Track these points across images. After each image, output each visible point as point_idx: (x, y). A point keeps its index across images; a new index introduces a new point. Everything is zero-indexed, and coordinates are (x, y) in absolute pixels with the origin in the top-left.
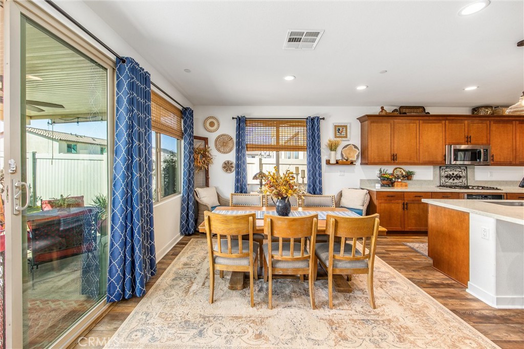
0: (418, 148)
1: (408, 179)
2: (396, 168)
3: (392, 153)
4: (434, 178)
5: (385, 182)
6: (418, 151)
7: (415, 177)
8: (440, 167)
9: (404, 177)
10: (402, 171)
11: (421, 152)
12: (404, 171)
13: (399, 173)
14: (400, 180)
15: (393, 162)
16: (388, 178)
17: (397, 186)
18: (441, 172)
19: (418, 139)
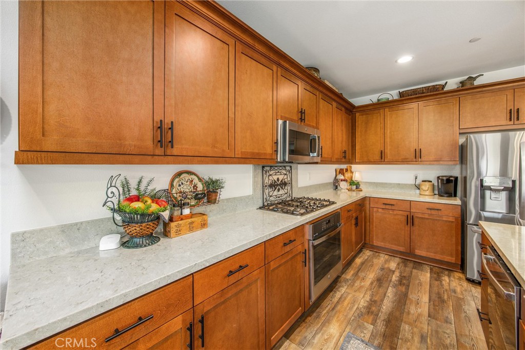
0: (232, 115)
1: (209, 202)
2: (179, 174)
3: (157, 118)
4: (254, 190)
5: (135, 229)
6: (231, 124)
7: (224, 194)
8: (263, 167)
9: (199, 199)
10: (196, 180)
11: (238, 129)
12: (200, 179)
13: (186, 188)
14: (186, 211)
15: (159, 151)
16: (143, 215)
17: (178, 233)
18: (265, 176)
19: (232, 90)
